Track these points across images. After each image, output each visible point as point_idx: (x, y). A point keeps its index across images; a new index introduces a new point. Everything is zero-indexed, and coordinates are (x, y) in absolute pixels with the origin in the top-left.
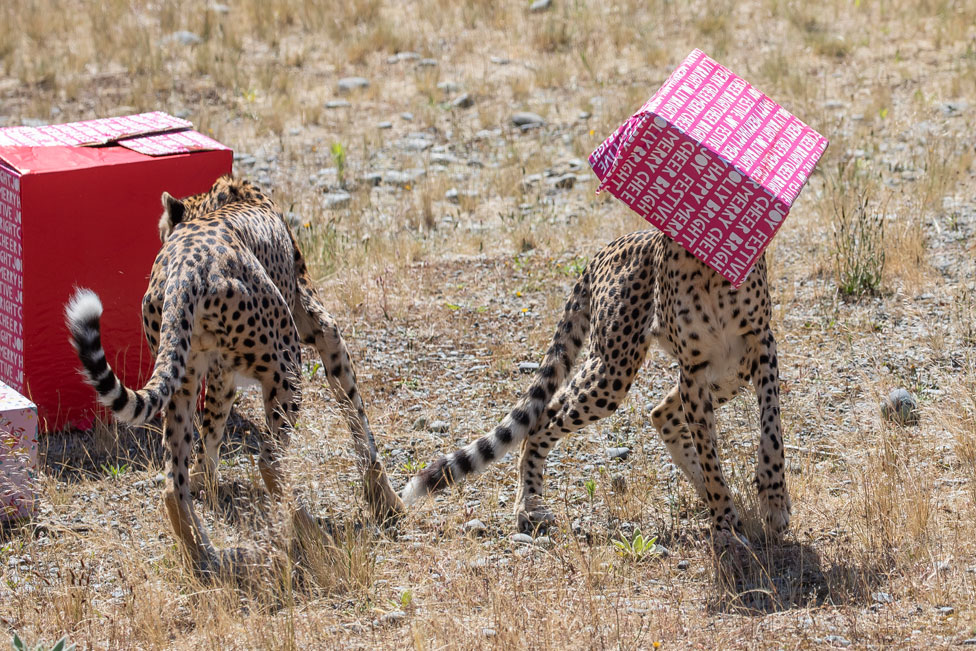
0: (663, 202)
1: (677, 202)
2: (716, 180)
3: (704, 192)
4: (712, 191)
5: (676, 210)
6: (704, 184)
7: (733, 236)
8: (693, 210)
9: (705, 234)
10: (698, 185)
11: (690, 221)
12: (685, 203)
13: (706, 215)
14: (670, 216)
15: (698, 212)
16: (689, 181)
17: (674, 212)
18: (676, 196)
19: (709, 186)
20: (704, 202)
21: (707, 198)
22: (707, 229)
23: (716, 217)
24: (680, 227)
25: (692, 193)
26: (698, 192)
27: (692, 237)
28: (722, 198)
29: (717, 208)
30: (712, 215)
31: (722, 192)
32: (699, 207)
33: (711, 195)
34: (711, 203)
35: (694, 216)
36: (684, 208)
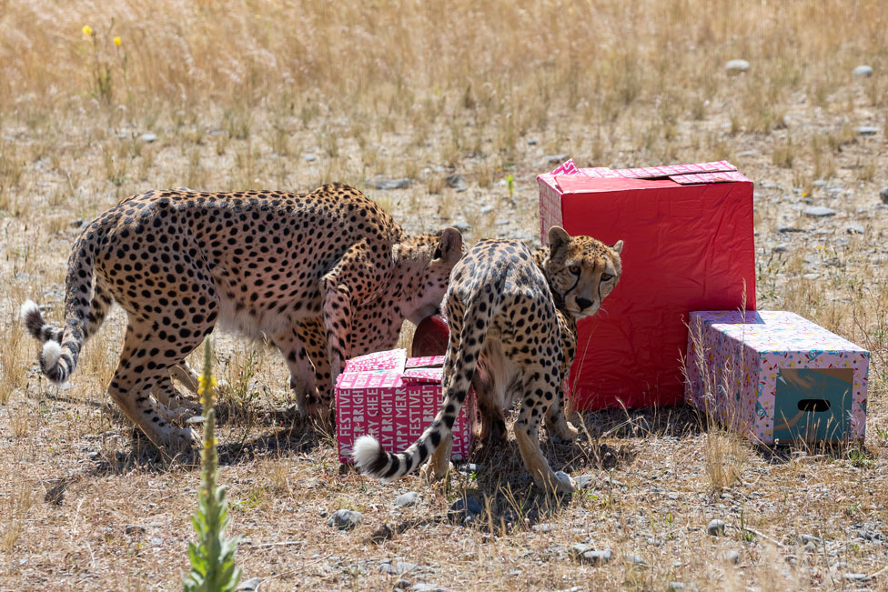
0: (419, 406)
1: (411, 413)
2: (398, 447)
3: (399, 433)
4: (395, 437)
5: (408, 407)
6: (403, 438)
7: (361, 419)
8: (397, 416)
9: (379, 407)
10: (406, 435)
11: (394, 407)
12: (405, 416)
13: (387, 419)
14: (408, 401)
15: (394, 417)
16: (413, 432)
17: (408, 405)
18: (414, 416)
19: (399, 439)
20: (395, 426)
21: (395, 430)
22: (380, 410)
23: (380, 423)
24: (398, 398)
25: (406, 426)
26: (403, 430)
27: (386, 398)
28: (386, 438)
29: (384, 429)
30: (384, 422)
31: (388, 442)
32: (395, 420)
33: (393, 434)
34: (390, 429)
35: (394, 413)
36: (403, 413)
